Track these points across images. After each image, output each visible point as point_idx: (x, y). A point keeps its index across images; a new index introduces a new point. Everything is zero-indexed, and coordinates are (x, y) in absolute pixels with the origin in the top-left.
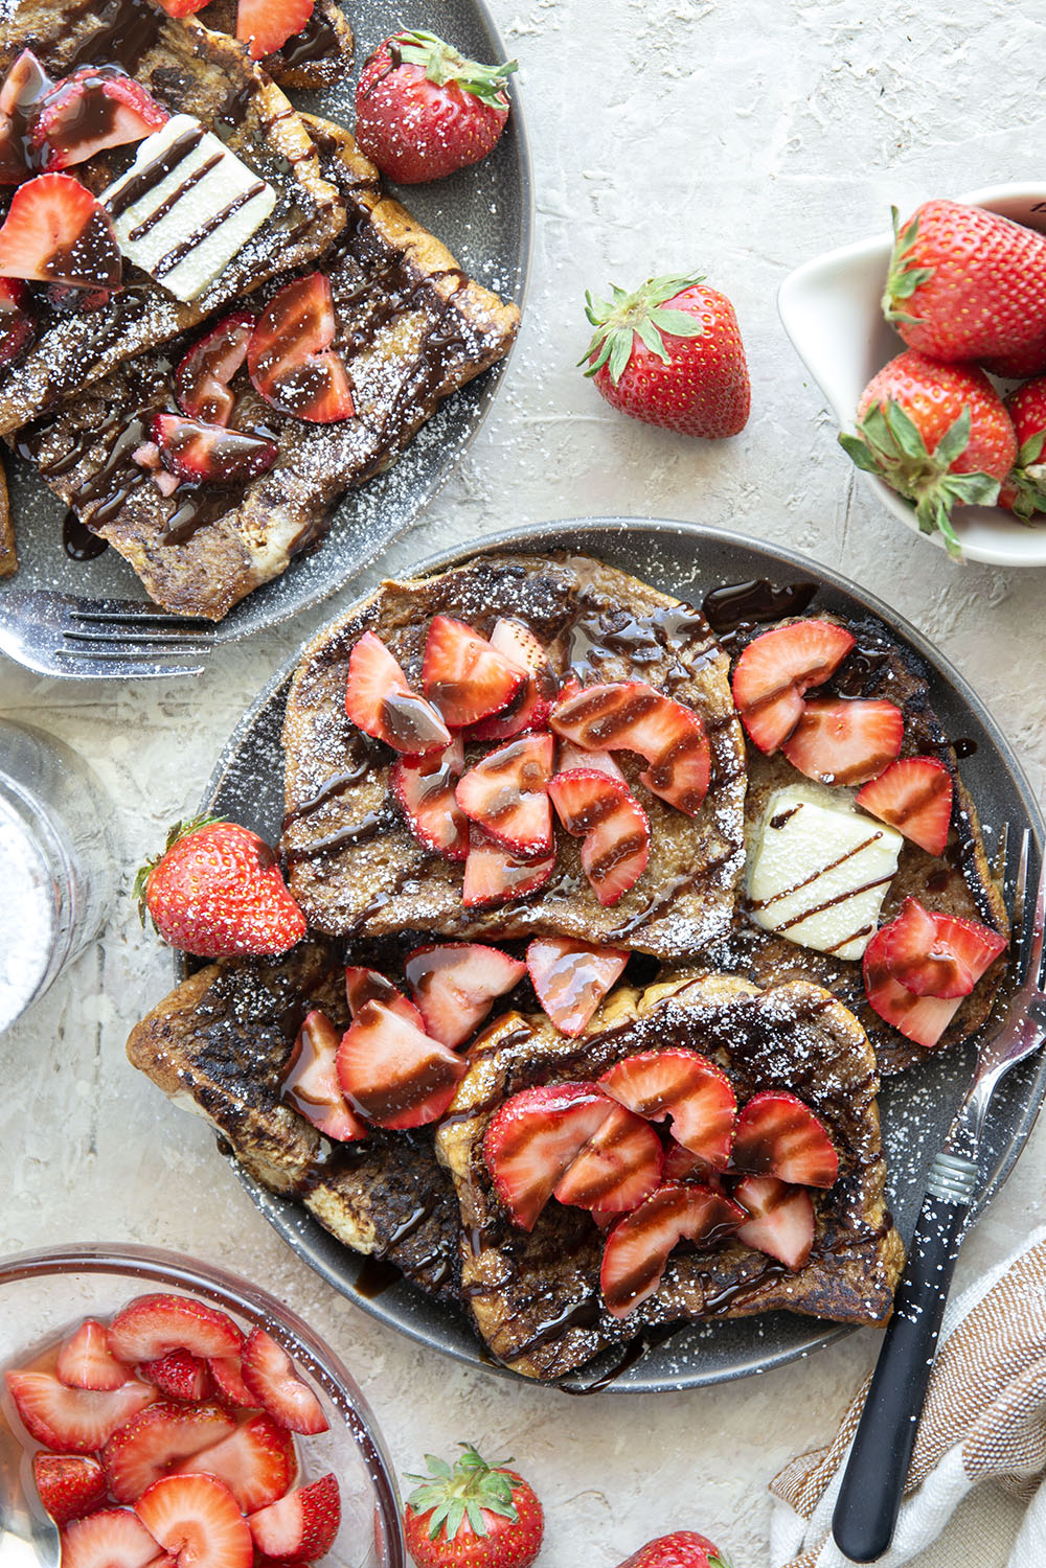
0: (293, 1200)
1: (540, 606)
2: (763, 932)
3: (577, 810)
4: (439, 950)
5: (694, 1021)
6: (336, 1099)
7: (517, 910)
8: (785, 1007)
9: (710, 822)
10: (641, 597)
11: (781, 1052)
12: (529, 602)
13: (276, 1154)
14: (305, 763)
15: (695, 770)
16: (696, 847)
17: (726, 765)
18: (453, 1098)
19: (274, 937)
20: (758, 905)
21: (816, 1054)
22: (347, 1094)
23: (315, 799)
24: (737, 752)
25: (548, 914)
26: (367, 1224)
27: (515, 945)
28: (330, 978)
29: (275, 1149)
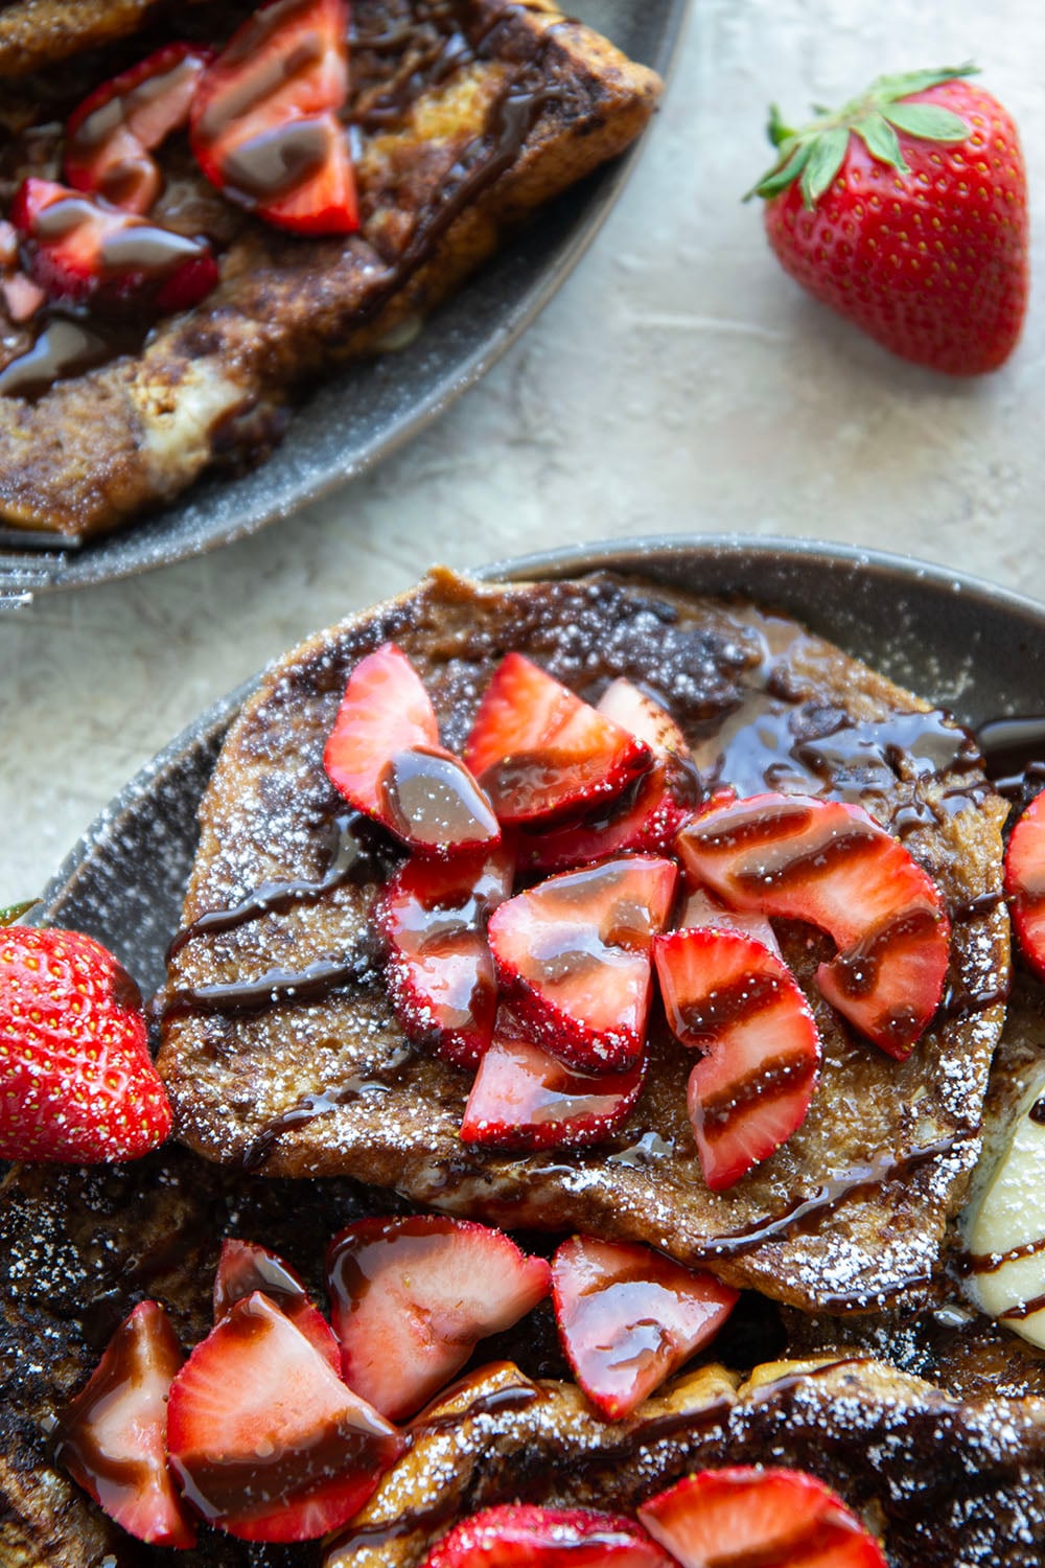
1: (690, 675)
2: (982, 1321)
3: (698, 992)
5: (838, 1428)
6: (155, 1463)
7: (552, 1167)
8: (1009, 1434)
9: (926, 1081)
10: (869, 690)
11: (985, 1524)
12: (674, 665)
13: (21, 1556)
14: (233, 847)
15: (919, 974)
16: (890, 1118)
17: (974, 981)
18: (369, 1499)
19: (113, 1117)
20: (985, 1265)
22: (176, 1459)
23: (235, 909)
24: (997, 959)
25: (609, 1184)
27: (540, 1232)
28: (192, 1258)
29: (21, 1545)
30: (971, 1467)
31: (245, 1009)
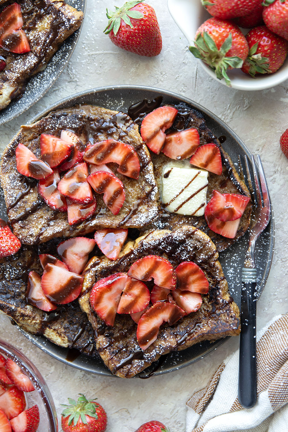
0: (40, 335)
1: (74, 124)
2: (171, 214)
3: (98, 185)
4: (66, 242)
5: (153, 246)
6: (44, 298)
7: (87, 223)
8: (181, 235)
9: (144, 180)
10: (106, 113)
11: (184, 250)
12: (71, 123)
13: (29, 321)
14: (9, 191)
15: (134, 164)
16: (141, 189)
17: (144, 160)
18: (82, 288)
19: (10, 248)
20: (167, 205)
21: (195, 248)
22: (48, 296)
23: (14, 202)
24: (146, 155)
25: (98, 222)
26: (64, 337)
27: (90, 234)
28: (35, 260)
29: (29, 319)
30: (177, 243)
31: (24, 218)
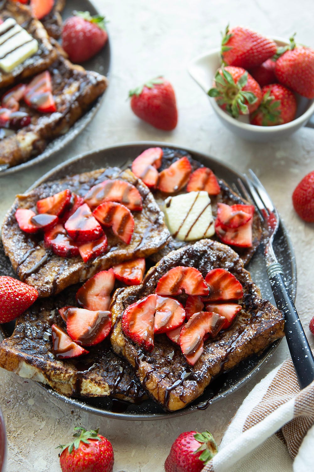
6: (73, 344)
9: (148, 210)
15: (134, 195)
17: (144, 192)
20: (176, 234)
22: (76, 340)
23: (23, 259)
24: (145, 188)
25: (113, 254)
26: (104, 384)
29: (61, 373)
30: (199, 254)
31: (36, 271)
